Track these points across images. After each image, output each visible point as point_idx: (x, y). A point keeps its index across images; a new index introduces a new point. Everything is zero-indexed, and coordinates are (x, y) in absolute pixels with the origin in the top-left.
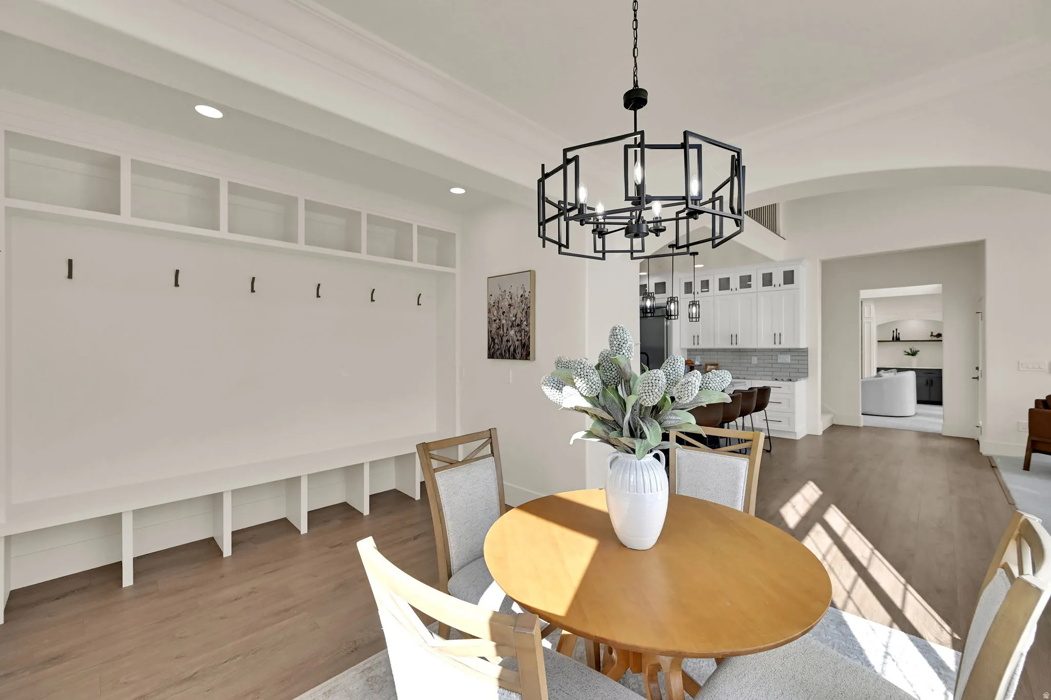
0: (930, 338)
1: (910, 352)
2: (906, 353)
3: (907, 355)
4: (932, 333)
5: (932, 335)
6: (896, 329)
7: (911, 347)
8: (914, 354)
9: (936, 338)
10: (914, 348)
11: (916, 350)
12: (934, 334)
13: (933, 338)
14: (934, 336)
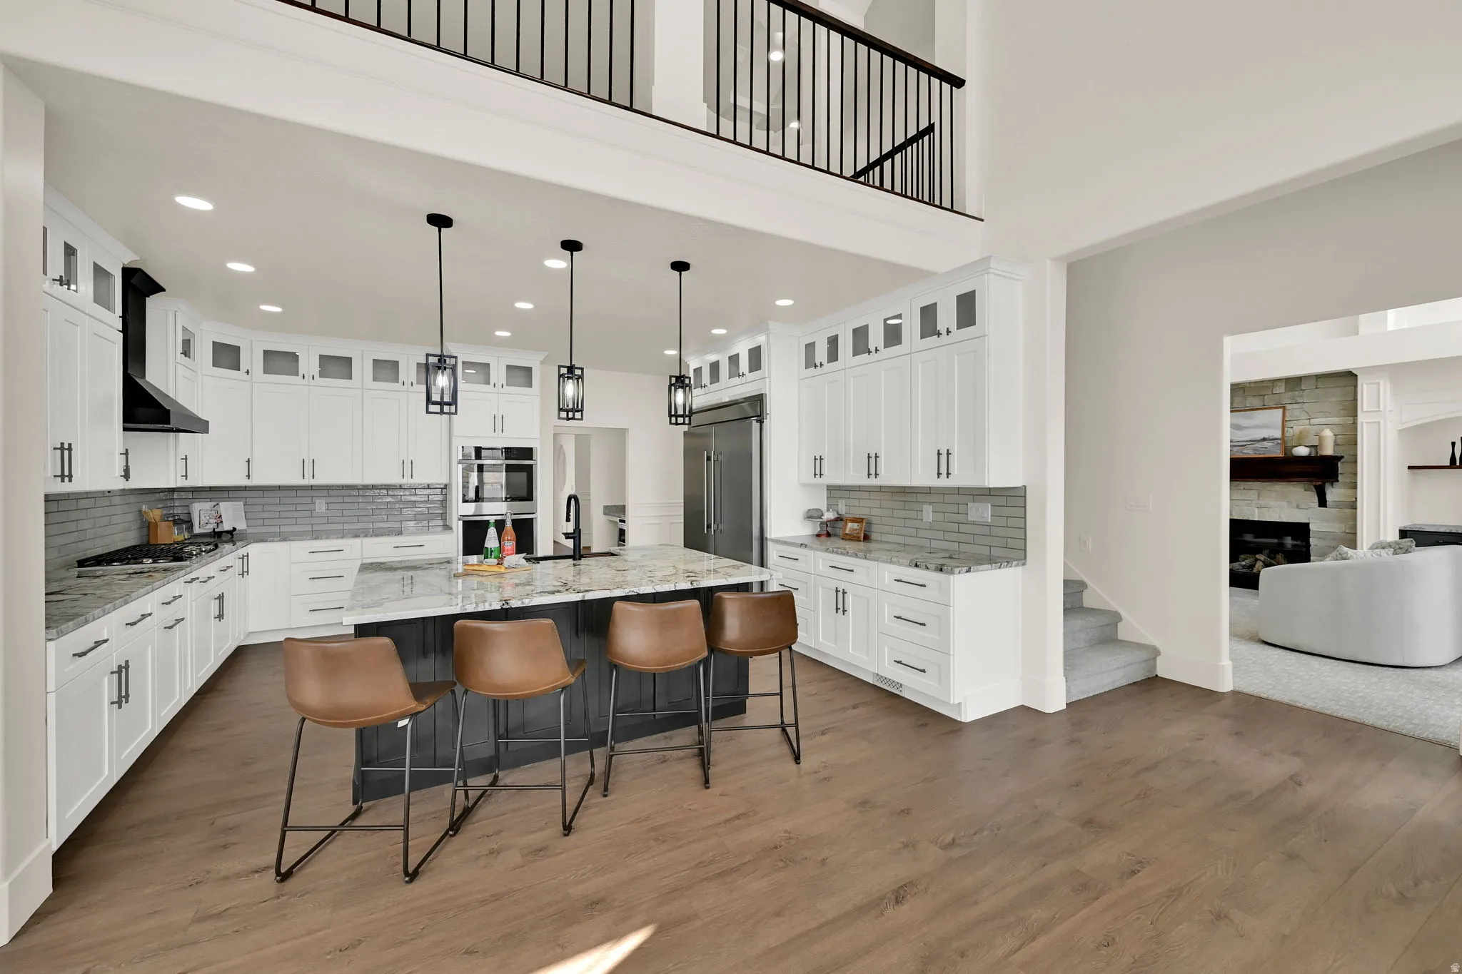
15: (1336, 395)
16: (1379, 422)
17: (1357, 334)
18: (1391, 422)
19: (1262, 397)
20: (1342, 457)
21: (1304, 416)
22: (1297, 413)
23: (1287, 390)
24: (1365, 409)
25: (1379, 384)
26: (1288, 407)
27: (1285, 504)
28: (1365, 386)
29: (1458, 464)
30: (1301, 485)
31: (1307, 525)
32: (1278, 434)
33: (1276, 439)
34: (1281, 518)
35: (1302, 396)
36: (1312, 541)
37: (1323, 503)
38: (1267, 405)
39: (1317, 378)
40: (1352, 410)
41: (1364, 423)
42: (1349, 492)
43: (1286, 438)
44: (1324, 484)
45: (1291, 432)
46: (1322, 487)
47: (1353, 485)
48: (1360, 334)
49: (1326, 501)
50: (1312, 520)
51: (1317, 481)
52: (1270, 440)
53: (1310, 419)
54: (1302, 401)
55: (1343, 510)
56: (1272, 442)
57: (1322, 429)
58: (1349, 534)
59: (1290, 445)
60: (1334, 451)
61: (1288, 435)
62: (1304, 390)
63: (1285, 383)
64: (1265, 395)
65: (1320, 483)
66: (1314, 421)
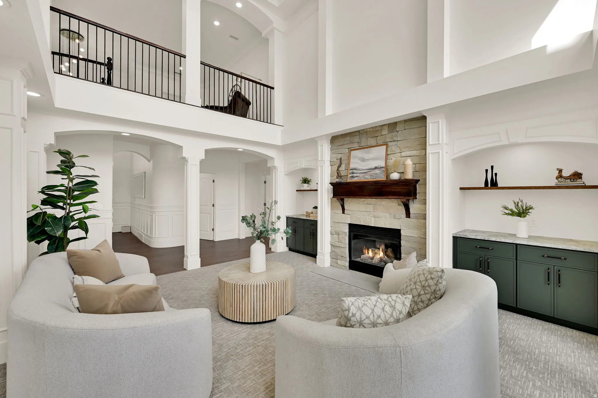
0: (553, 182)
1: (515, 210)
2: (507, 212)
3: (508, 214)
4: (560, 171)
5: (561, 177)
6: (492, 167)
7: (517, 200)
8: (522, 212)
9: (569, 183)
10: (524, 202)
11: (527, 205)
12: (565, 174)
13: (564, 181)
14: (566, 178)
15: (413, 133)
16: (439, 152)
17: (426, 83)
18: (447, 153)
19: (376, 138)
20: (419, 180)
21: (398, 150)
22: (394, 148)
23: (390, 131)
24: (431, 143)
25: (438, 122)
26: (390, 144)
27: (387, 215)
28: (430, 124)
29: (489, 186)
30: (396, 201)
31: (399, 230)
32: (383, 164)
33: (382, 167)
34: (385, 224)
35: (396, 136)
36: (403, 243)
37: (408, 215)
38: (378, 143)
39: (405, 122)
40: (423, 145)
41: (430, 154)
42: (421, 207)
43: (388, 167)
44: (408, 200)
45: (391, 162)
46: (407, 204)
47: (424, 202)
48: (428, 82)
49: (410, 213)
50: (402, 227)
51: (404, 199)
52: (379, 168)
53: (401, 153)
54: (397, 140)
55: (419, 220)
56: (380, 170)
57: (406, 160)
58: (423, 239)
59: (390, 172)
60: (413, 176)
61: (389, 164)
62: (398, 131)
63: (388, 127)
64: (377, 136)
65: (405, 200)
66: (403, 154)
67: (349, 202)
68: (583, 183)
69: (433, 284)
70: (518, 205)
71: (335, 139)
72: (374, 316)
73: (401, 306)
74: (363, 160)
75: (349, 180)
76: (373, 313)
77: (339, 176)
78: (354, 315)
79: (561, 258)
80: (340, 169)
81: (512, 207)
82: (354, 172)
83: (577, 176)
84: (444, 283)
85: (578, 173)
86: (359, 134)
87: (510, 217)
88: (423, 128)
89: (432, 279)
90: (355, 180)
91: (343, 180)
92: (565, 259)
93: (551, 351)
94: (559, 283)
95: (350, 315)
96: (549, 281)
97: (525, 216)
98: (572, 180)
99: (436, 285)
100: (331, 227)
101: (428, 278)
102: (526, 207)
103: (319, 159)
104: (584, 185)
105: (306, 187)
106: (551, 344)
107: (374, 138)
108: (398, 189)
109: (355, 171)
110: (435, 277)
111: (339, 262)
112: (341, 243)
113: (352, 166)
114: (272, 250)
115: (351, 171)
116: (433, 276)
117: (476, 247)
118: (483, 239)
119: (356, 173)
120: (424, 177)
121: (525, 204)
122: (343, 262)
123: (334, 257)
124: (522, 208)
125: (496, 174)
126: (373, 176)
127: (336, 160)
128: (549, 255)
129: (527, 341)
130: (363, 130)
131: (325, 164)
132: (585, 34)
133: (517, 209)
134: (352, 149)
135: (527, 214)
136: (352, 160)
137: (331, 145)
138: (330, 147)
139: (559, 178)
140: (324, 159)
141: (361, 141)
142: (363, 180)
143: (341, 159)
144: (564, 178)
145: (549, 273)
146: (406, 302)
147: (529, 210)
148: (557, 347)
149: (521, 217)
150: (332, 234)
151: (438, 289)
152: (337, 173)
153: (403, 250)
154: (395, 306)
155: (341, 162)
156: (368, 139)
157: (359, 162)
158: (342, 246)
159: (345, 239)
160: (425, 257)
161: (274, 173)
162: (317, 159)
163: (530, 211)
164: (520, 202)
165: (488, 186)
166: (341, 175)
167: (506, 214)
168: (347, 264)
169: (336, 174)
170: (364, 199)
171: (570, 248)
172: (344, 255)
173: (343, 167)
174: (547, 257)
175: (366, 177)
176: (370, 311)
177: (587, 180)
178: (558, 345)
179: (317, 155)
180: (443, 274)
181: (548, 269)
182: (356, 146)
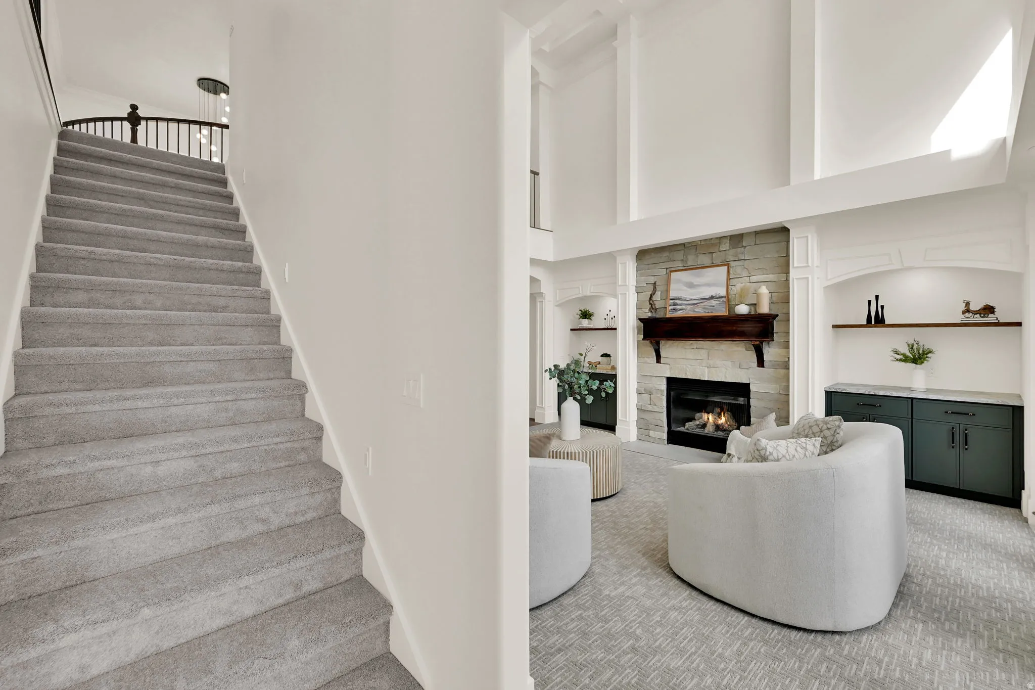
0: (959, 318)
1: (909, 354)
2: (899, 357)
3: (901, 360)
4: (968, 304)
5: (967, 311)
6: (877, 297)
7: (911, 342)
8: (918, 357)
9: (978, 319)
10: (921, 344)
11: (925, 348)
12: (973, 307)
13: (972, 317)
14: (975, 313)
15: (770, 250)
16: (807, 279)
17: (789, 184)
18: (818, 278)
19: (711, 254)
20: (776, 315)
21: (745, 273)
22: (739, 270)
23: (733, 246)
24: (796, 266)
25: (807, 238)
26: (732, 264)
27: (729, 363)
28: (796, 241)
29: (873, 323)
30: (742, 344)
31: (748, 385)
32: (723, 292)
33: (722, 297)
34: (726, 377)
35: (743, 253)
36: (753, 402)
37: (761, 363)
38: (714, 262)
39: (756, 234)
40: (785, 266)
41: (795, 280)
42: (782, 351)
43: (730, 297)
44: (762, 343)
45: (734, 290)
46: (760, 347)
47: (786, 345)
48: (792, 184)
49: (764, 361)
50: (751, 380)
51: (756, 341)
52: (717, 298)
53: (750, 276)
54: (743, 258)
55: (778, 370)
56: (719, 301)
57: (760, 287)
58: (783, 395)
59: (733, 303)
60: (770, 309)
61: (731, 293)
62: (745, 247)
63: (730, 240)
64: (712, 253)
65: (758, 342)
66: (754, 279)
67: (667, 346)
68: (996, 319)
69: (830, 434)
70: (912, 348)
71: (643, 255)
72: (789, 455)
73: (813, 447)
74: (691, 286)
75: (669, 315)
76: (787, 452)
77: (653, 309)
78: (771, 454)
79: (968, 414)
80: (654, 298)
81: (905, 350)
82: (676, 303)
83: (989, 310)
84: (841, 433)
85: (990, 306)
86: (683, 248)
87: (903, 363)
88: (783, 243)
89: (828, 429)
90: (679, 314)
91: (659, 315)
92: (974, 415)
93: (957, 521)
94: (966, 445)
95: (768, 453)
96: (953, 443)
97: (923, 362)
98: (982, 315)
99: (833, 435)
100: (638, 383)
101: (823, 429)
102: (923, 351)
103: (620, 284)
104: (997, 321)
105: (585, 323)
106: (957, 516)
107: (707, 255)
108: (748, 327)
109: (676, 301)
110: (832, 427)
111: (652, 433)
112: (655, 405)
113: (673, 294)
114: (536, 421)
115: (672, 301)
116: (829, 426)
117: (858, 404)
118: (867, 393)
119: (681, 305)
120: (785, 311)
121: (922, 346)
122: (659, 433)
123: (644, 426)
124: (919, 351)
125: (882, 307)
126: (708, 309)
127: (646, 285)
128: (954, 411)
129: (928, 514)
130: (690, 243)
131: (629, 291)
132: (997, 140)
133: (911, 354)
134: (672, 269)
135: (924, 359)
136: (672, 286)
137: (636, 262)
138: (636, 265)
139: (966, 312)
140: (627, 284)
141: (688, 259)
142: (692, 314)
143: (655, 283)
144: (972, 313)
145: (953, 433)
146: (816, 444)
147: (927, 354)
148: (964, 519)
149: (916, 364)
150: (639, 393)
151: (835, 440)
152: (650, 304)
153: (754, 411)
154: (806, 447)
155: (655, 288)
156: (698, 256)
157: (685, 288)
158: (656, 409)
159: (661, 399)
160: (786, 420)
161: (538, 303)
162: (615, 283)
163: (929, 355)
164: (915, 344)
165: (871, 323)
166: (655, 307)
167: (897, 360)
168: (665, 436)
169: (649, 306)
170: (692, 342)
171: (980, 400)
172: (659, 423)
173: (657, 296)
174: (952, 413)
175: (695, 310)
176: (785, 451)
177: (1001, 315)
178: (966, 517)
179: (615, 276)
180: (841, 424)
181: (953, 428)
182: (679, 265)
